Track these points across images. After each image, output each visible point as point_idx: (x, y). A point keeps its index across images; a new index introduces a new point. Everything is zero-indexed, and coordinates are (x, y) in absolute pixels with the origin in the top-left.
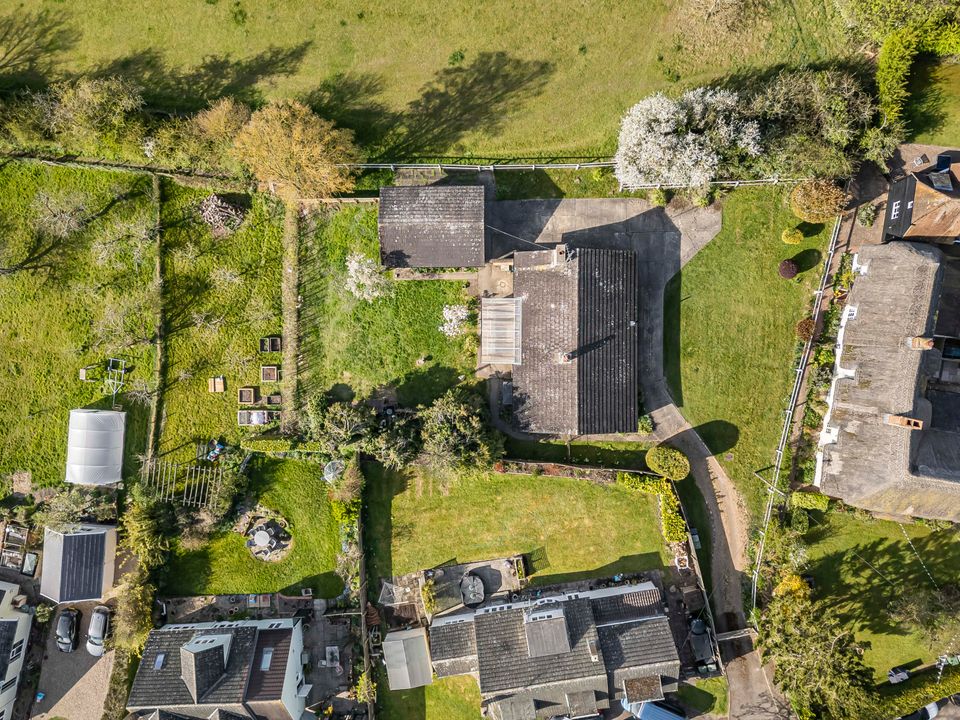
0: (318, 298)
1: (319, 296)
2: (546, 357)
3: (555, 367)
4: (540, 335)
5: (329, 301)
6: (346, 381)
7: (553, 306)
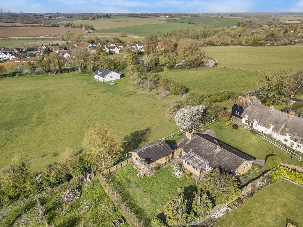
0: (127, 196)
1: (127, 195)
2: (213, 154)
3: (218, 154)
4: (205, 152)
5: (131, 194)
6: (160, 213)
7: (200, 145)
